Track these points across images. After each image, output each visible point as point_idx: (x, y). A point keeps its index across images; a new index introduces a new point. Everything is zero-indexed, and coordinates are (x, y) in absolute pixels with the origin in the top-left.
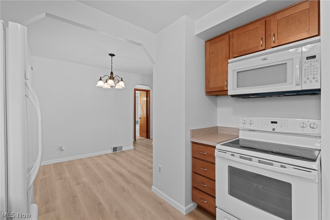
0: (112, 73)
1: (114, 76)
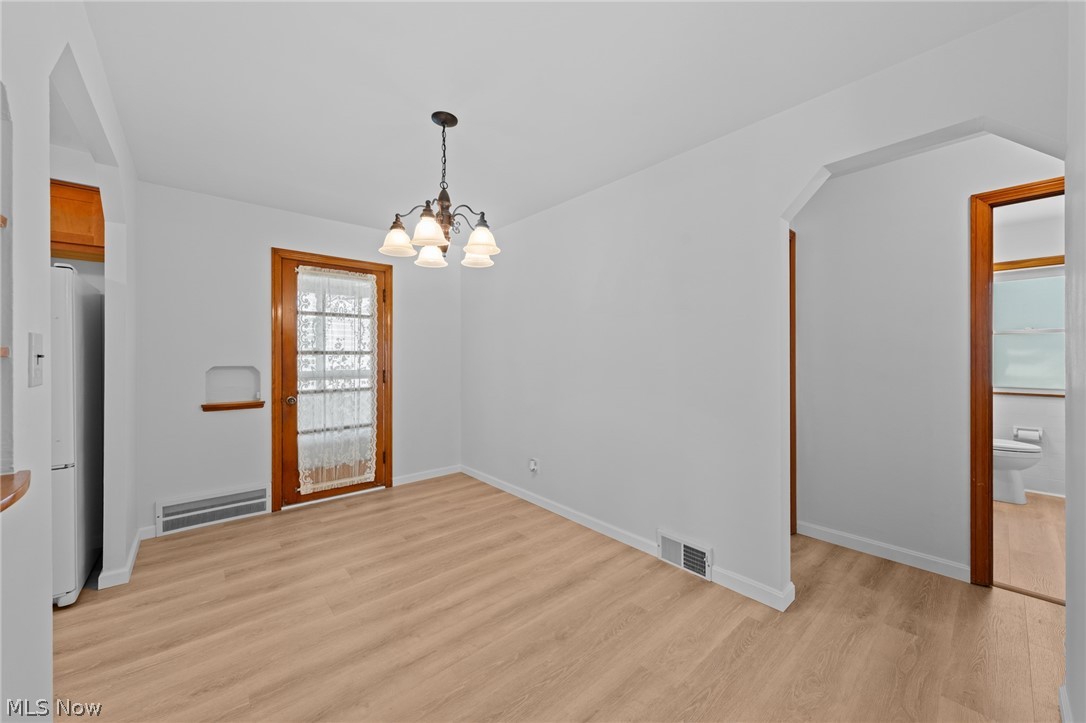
0: (445, 195)
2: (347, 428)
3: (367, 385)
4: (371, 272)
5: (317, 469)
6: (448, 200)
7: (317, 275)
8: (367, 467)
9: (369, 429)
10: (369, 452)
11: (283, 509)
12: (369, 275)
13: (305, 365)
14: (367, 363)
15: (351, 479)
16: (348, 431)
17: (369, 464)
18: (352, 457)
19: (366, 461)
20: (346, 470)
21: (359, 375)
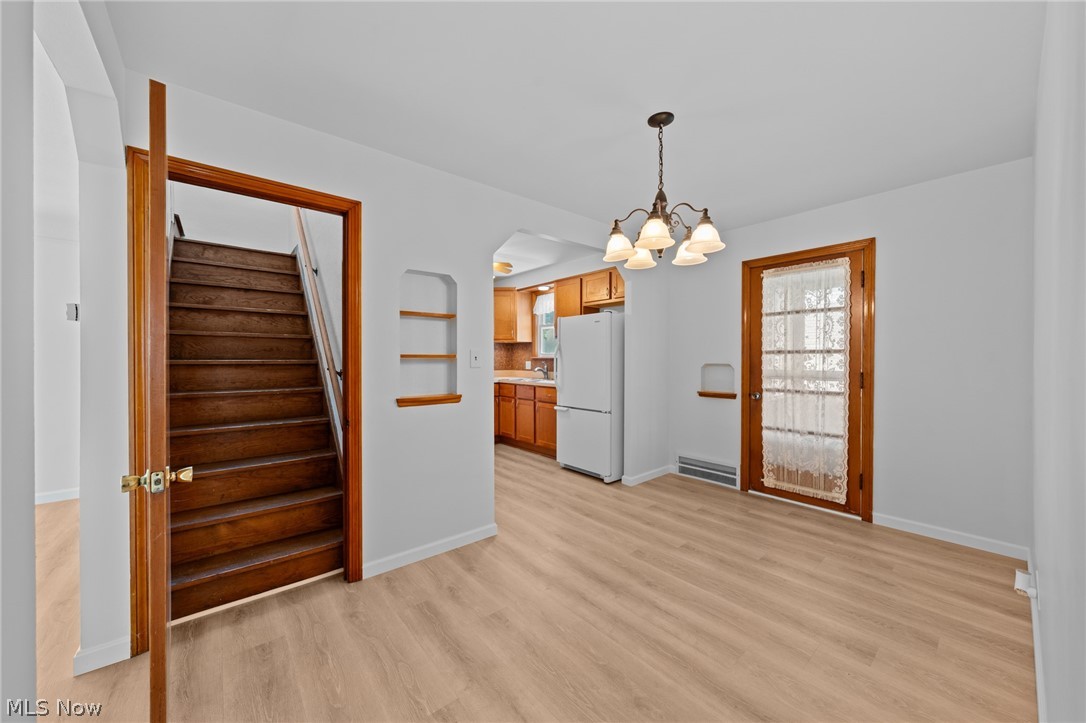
0: (661, 197)
1: (668, 210)
2: (811, 433)
3: (836, 389)
4: (842, 255)
5: (778, 467)
6: (666, 201)
7: (780, 275)
8: (836, 485)
9: (840, 441)
10: (838, 468)
11: (750, 491)
12: (840, 260)
13: (770, 364)
14: (838, 364)
15: (815, 491)
16: (811, 437)
17: (839, 482)
18: (816, 466)
19: (835, 478)
20: (807, 478)
21: (825, 376)
